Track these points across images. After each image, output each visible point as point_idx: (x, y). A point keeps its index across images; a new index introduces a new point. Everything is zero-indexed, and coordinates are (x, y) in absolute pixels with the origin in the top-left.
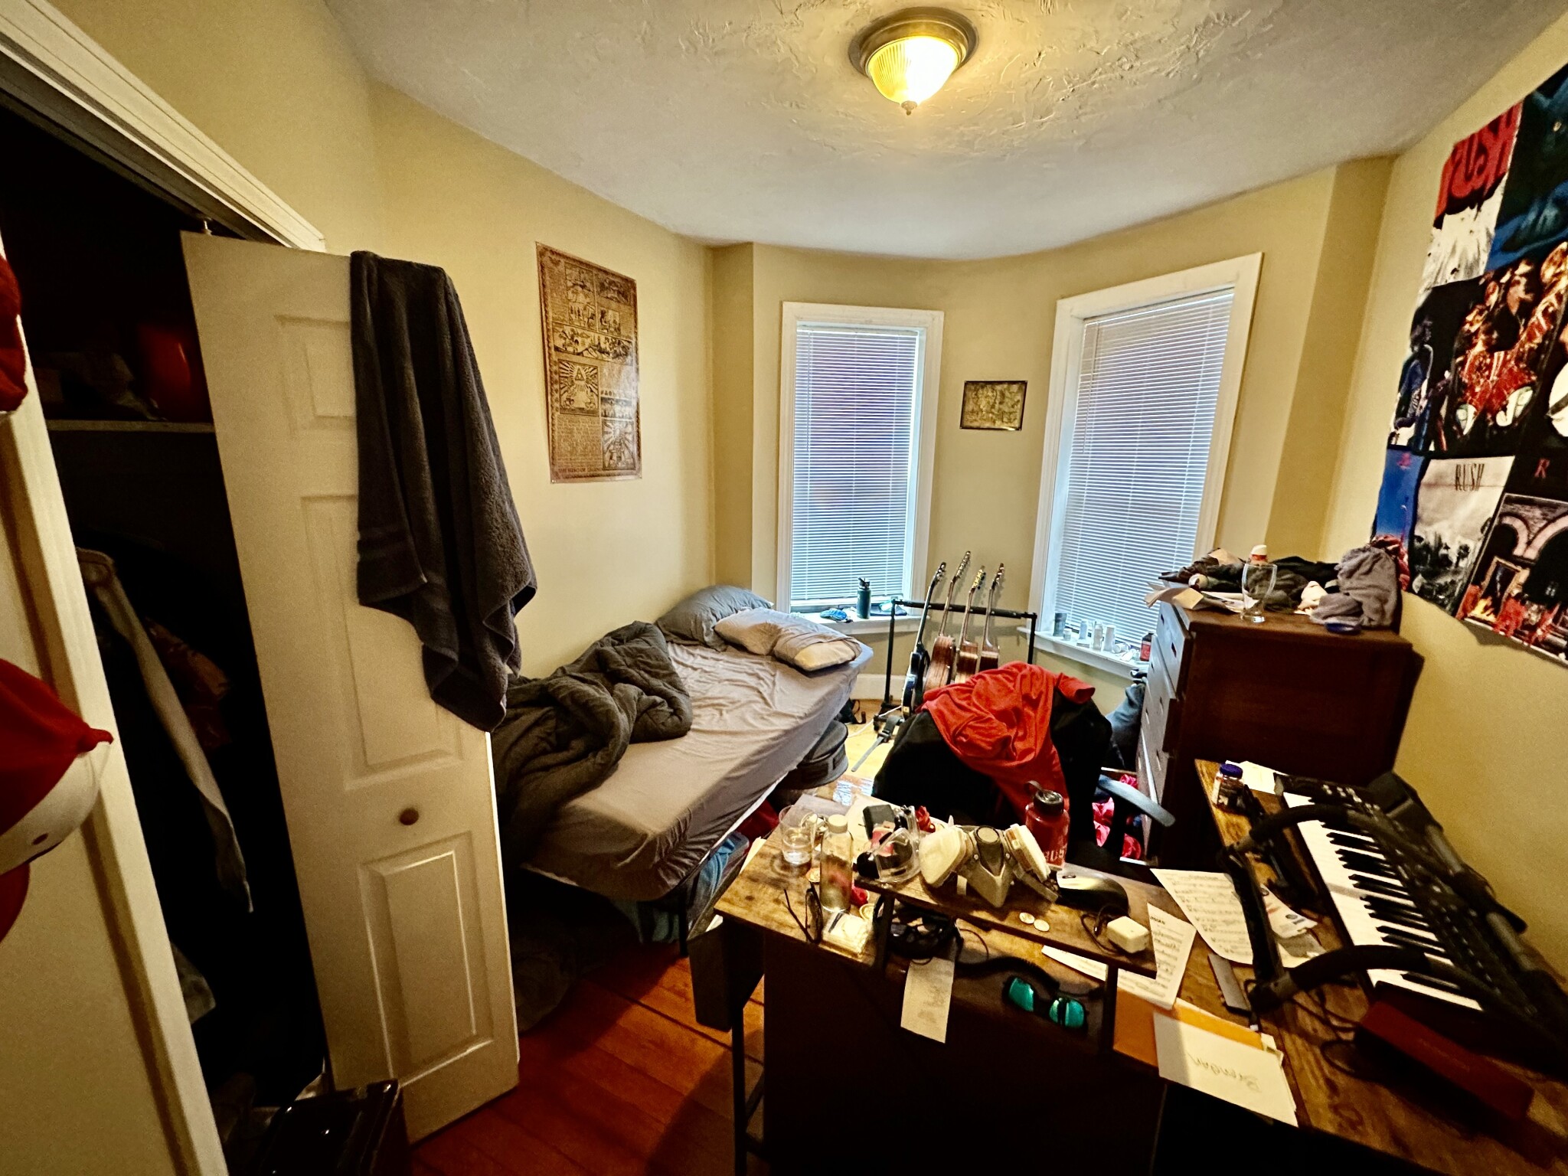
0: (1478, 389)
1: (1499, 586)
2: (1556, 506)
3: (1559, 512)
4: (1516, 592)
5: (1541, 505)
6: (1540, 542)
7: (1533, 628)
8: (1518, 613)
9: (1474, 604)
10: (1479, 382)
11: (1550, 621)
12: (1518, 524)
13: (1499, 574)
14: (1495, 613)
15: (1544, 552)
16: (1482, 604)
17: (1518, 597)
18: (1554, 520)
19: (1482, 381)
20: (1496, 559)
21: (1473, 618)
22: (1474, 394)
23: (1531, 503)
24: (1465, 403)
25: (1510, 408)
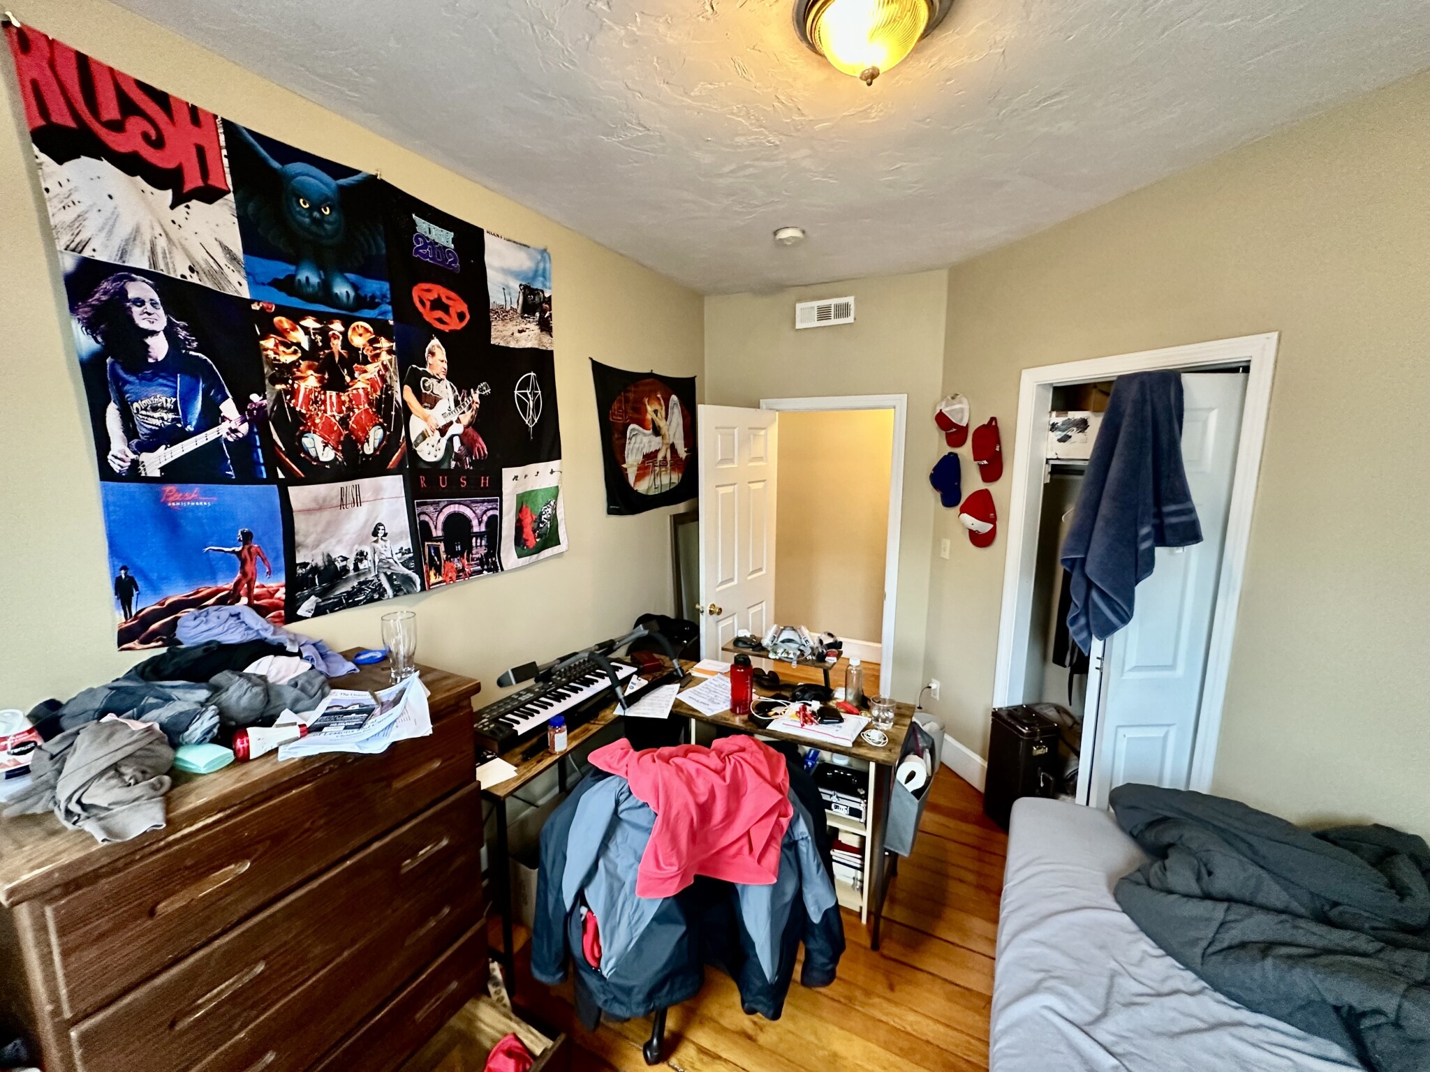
0: (317, 421)
1: (436, 558)
2: (438, 503)
3: (442, 505)
4: (445, 556)
5: (432, 504)
6: (440, 526)
7: (463, 570)
8: (452, 567)
9: (429, 576)
10: (318, 415)
11: (466, 563)
12: (427, 518)
13: (432, 551)
14: (440, 574)
15: (444, 529)
16: (432, 573)
17: (447, 559)
18: (441, 511)
19: (320, 413)
20: (426, 543)
21: (433, 585)
22: (315, 425)
23: (425, 504)
24: (309, 432)
25: (371, 440)
